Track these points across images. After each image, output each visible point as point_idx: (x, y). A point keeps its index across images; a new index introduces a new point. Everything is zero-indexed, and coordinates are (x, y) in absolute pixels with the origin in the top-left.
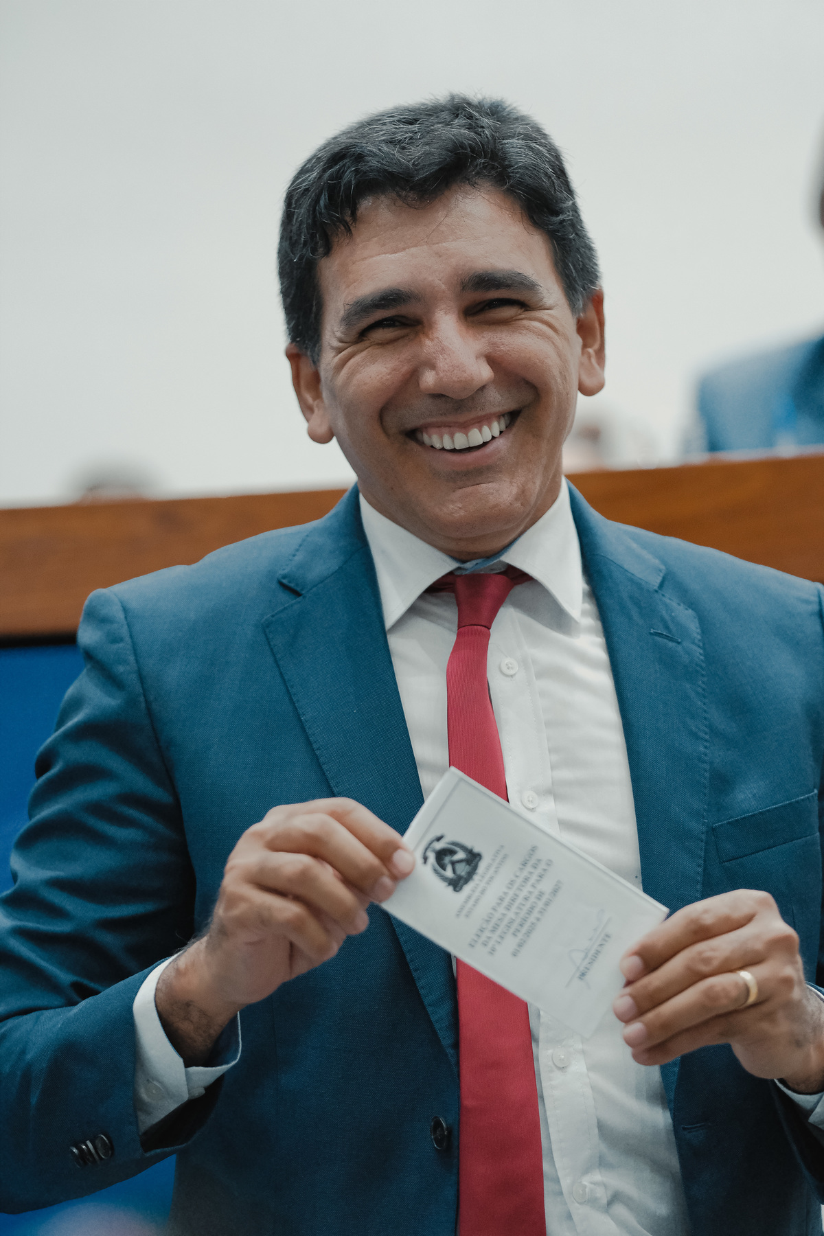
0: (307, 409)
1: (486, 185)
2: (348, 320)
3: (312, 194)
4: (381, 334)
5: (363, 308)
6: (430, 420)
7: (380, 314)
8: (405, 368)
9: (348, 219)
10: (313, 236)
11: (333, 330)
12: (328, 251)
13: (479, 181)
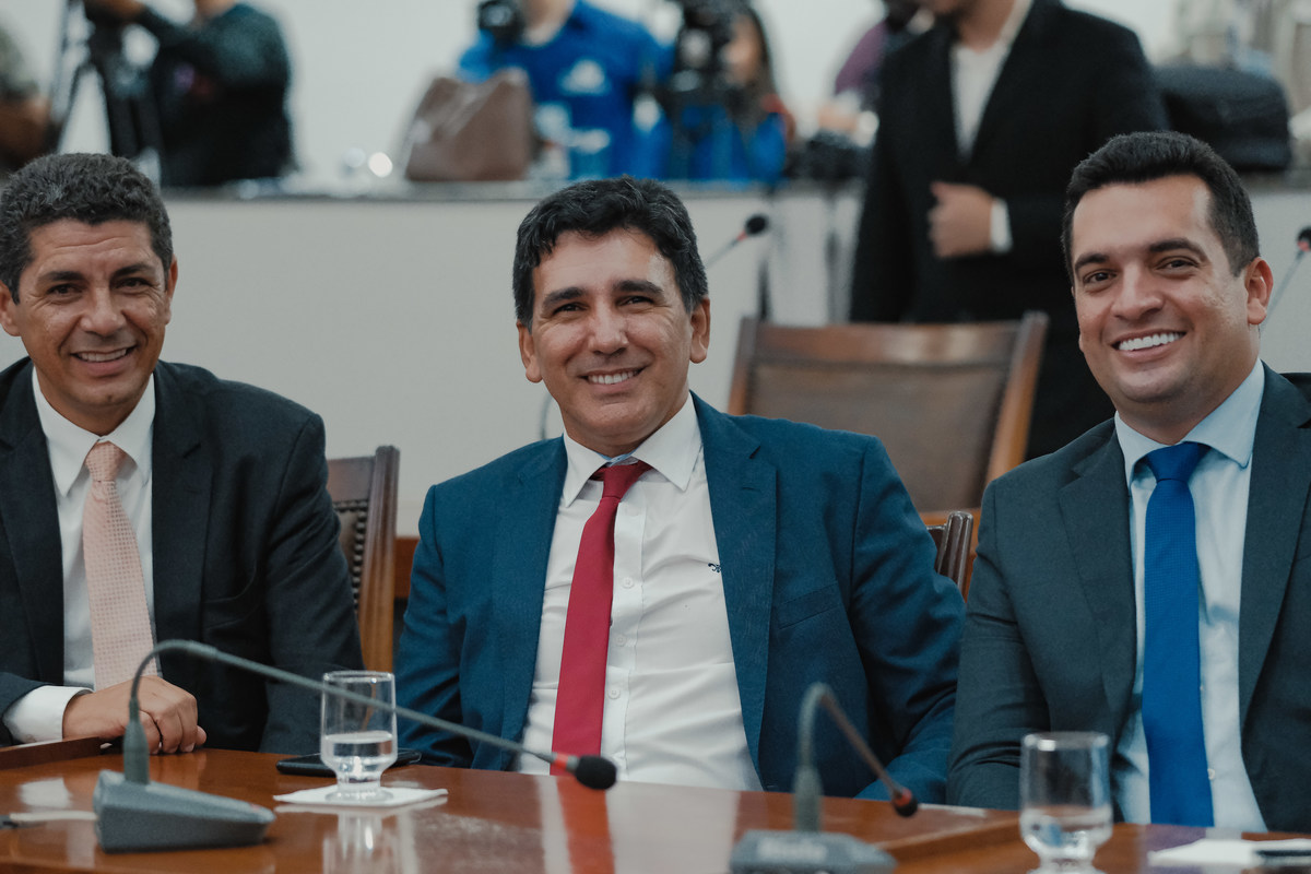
0: (526, 360)
1: (634, 230)
2: (546, 303)
3: (531, 229)
4: (564, 314)
5: (556, 297)
6: (593, 370)
7: (565, 302)
8: (579, 337)
9: (551, 245)
10: (530, 254)
11: (539, 310)
12: (538, 262)
13: (631, 227)
